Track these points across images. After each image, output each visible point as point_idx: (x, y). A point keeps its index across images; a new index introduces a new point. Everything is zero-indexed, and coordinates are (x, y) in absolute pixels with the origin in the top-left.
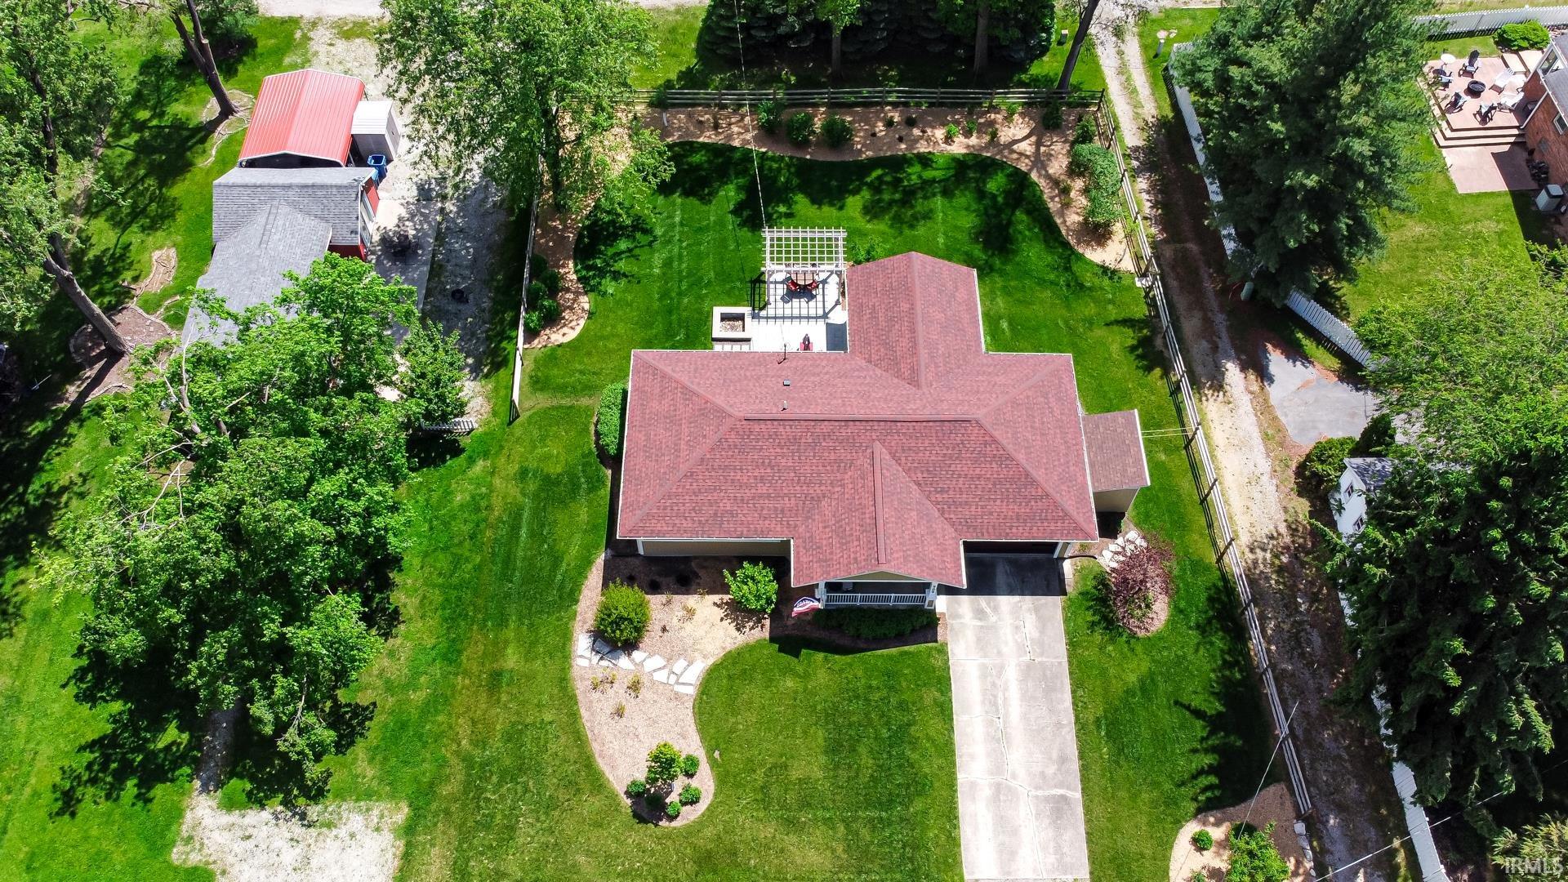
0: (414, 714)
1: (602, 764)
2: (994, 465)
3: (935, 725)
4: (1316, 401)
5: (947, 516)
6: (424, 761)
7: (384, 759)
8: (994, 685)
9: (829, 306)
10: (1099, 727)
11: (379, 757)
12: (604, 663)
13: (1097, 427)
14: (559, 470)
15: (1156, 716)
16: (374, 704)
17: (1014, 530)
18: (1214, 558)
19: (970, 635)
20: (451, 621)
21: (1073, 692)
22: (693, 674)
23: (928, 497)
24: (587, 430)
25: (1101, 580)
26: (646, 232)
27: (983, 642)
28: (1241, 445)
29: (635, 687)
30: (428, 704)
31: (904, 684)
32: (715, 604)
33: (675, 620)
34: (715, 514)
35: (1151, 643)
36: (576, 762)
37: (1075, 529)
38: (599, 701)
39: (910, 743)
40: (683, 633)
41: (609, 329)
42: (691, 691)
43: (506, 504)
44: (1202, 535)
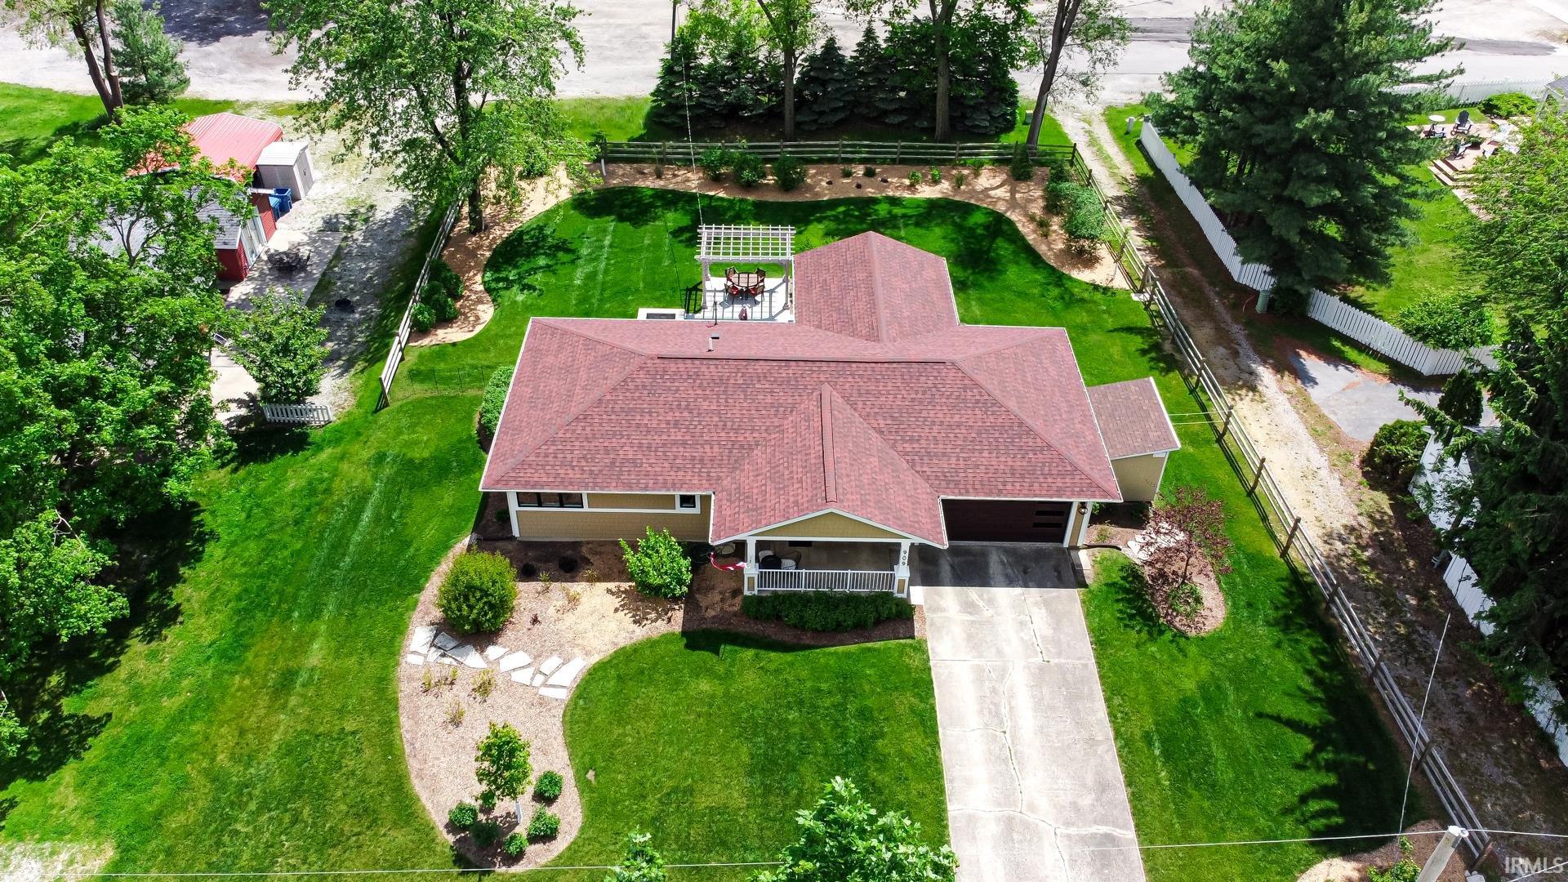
0: (160, 723)
1: (418, 786)
2: (977, 412)
3: (913, 740)
4: (1368, 400)
5: (918, 469)
6: (156, 783)
7: (100, 783)
8: (994, 691)
9: (775, 311)
10: (1150, 744)
11: (94, 782)
12: (447, 660)
13: (1105, 396)
14: (426, 454)
15: (1231, 731)
16: (109, 716)
17: (1009, 487)
18: (1277, 553)
19: (958, 632)
20: (244, 614)
21: (1107, 700)
22: (567, 675)
23: (893, 447)
24: (470, 417)
25: (1132, 573)
26: (568, 251)
27: (974, 640)
28: (1287, 440)
29: (484, 689)
30: (182, 712)
31: (867, 687)
32: (609, 591)
33: (552, 610)
34: (613, 463)
35: (1208, 645)
36: (379, 784)
37: (1090, 485)
38: (429, 706)
39: (876, 761)
40: (560, 625)
41: (513, 329)
42: (563, 695)
43: (351, 488)
44: (1254, 527)
